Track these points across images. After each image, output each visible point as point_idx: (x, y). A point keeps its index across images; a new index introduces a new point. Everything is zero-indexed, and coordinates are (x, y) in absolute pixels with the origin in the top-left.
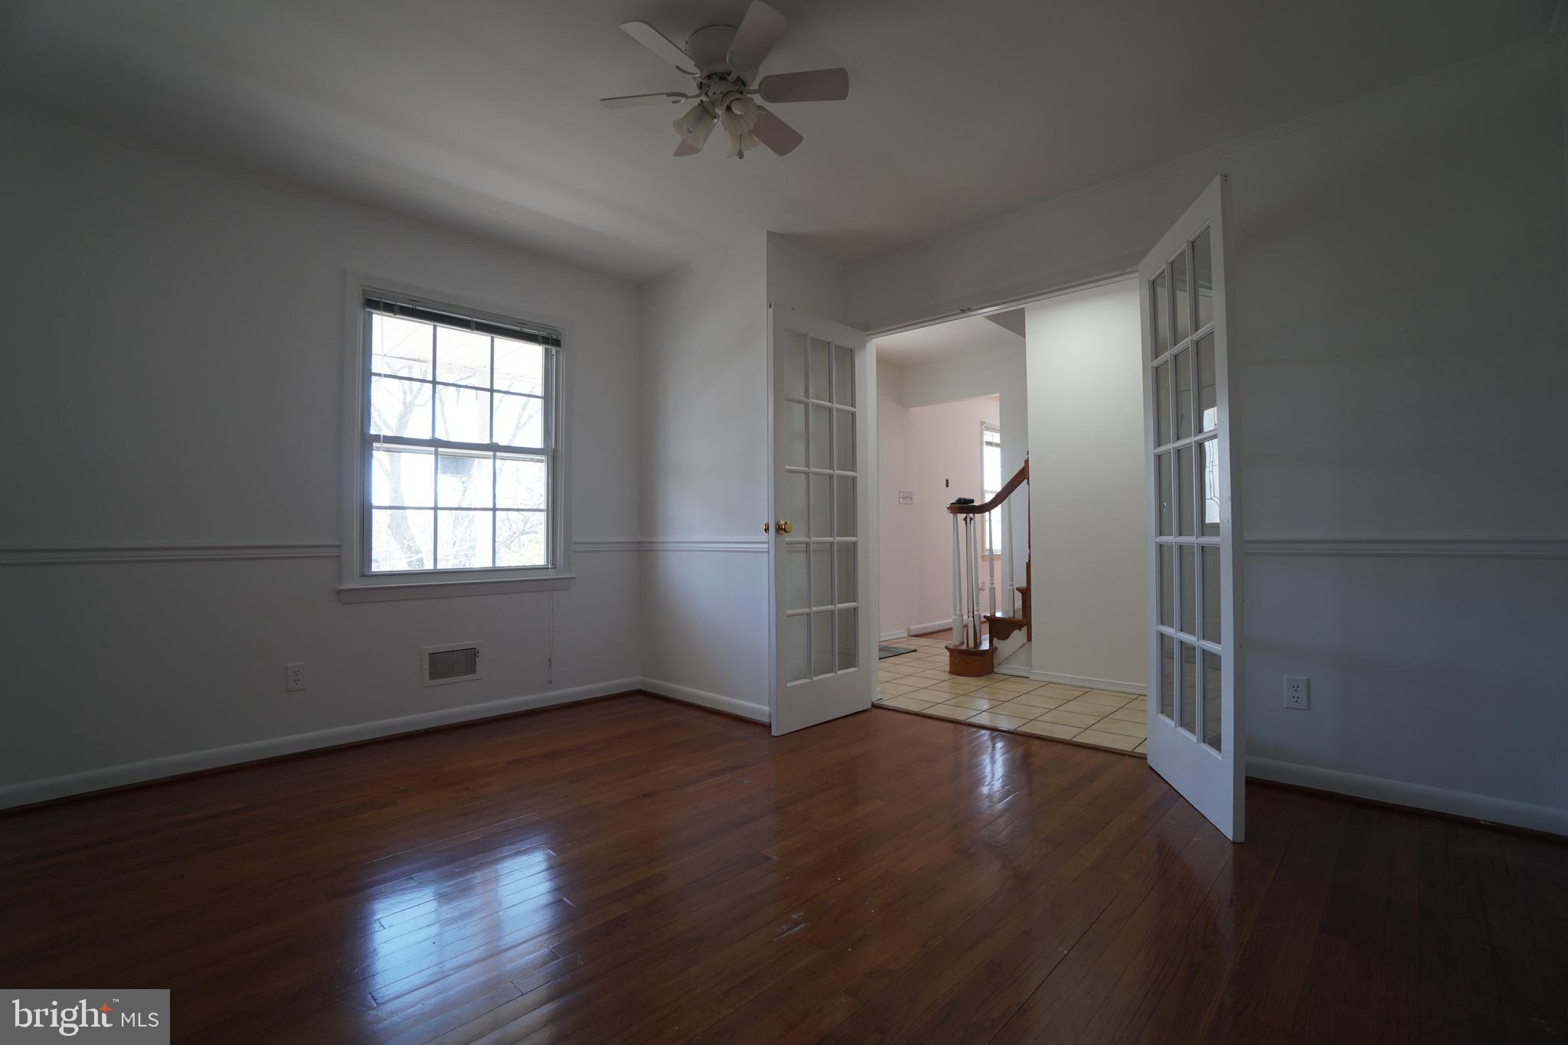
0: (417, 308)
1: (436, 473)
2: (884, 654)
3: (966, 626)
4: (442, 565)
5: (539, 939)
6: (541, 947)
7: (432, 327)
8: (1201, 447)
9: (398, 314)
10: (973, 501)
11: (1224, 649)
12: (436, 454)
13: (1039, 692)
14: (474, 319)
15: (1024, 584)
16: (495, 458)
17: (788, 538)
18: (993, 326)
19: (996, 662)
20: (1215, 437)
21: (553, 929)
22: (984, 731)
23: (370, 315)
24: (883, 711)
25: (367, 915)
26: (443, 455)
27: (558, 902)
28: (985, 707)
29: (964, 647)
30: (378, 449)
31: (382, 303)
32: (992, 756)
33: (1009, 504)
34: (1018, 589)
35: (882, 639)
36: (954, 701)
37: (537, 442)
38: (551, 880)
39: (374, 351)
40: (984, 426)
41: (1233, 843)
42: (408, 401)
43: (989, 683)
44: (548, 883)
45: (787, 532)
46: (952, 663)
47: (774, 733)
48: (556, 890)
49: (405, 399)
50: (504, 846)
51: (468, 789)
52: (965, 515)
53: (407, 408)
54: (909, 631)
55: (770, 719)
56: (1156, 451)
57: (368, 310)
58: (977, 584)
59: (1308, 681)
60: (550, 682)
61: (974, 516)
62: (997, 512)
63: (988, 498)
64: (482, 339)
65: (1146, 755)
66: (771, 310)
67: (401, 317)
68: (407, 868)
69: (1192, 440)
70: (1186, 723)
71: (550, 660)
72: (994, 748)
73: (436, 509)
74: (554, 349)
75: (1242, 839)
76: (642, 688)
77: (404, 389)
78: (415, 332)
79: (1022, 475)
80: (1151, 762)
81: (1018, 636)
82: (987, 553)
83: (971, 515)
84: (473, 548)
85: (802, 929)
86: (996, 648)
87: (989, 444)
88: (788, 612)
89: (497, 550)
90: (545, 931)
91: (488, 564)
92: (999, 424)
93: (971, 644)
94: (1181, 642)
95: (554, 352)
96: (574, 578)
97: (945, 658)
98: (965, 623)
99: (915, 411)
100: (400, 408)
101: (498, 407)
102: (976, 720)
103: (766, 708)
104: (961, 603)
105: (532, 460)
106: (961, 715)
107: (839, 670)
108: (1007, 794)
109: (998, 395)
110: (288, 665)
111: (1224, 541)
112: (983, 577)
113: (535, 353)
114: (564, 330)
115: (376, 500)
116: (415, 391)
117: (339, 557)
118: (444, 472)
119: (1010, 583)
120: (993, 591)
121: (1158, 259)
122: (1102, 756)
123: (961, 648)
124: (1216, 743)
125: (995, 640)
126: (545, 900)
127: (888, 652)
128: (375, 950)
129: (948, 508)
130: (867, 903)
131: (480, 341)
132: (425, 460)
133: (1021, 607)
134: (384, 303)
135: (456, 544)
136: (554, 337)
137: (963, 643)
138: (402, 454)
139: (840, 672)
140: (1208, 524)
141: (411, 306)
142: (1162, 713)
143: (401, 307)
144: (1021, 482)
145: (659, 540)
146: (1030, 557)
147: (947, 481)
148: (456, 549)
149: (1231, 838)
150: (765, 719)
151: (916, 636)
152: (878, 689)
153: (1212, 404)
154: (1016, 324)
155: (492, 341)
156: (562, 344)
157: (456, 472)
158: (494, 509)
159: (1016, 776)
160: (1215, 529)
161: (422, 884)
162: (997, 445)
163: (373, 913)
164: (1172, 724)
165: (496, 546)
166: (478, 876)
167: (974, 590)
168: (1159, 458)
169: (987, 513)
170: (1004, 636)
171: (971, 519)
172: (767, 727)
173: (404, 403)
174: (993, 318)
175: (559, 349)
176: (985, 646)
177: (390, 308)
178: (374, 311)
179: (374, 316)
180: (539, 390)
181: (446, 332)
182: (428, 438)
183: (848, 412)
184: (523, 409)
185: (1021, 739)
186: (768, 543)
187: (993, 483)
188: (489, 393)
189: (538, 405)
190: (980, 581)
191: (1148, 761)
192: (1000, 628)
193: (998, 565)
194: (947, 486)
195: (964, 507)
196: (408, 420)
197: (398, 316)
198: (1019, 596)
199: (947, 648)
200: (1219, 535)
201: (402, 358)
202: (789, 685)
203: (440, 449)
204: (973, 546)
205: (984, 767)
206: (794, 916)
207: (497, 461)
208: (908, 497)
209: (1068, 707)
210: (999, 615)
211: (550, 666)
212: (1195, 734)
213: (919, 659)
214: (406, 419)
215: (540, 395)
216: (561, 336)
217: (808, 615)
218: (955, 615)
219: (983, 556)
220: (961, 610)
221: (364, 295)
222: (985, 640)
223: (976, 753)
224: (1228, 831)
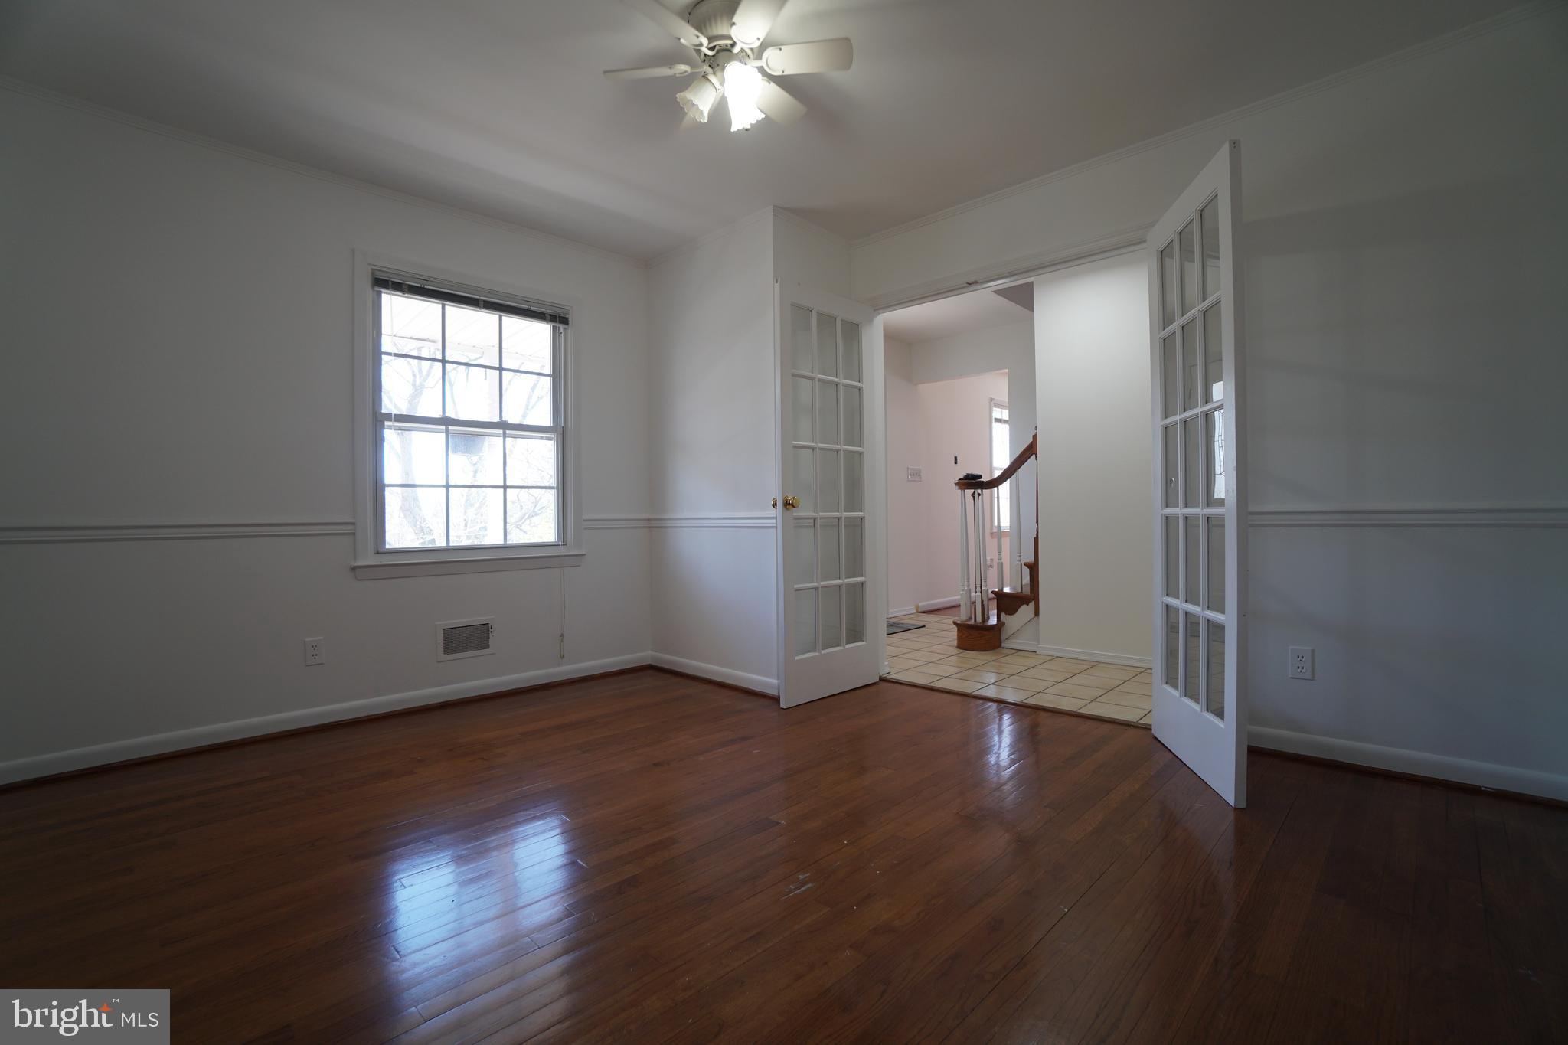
0: (426, 287)
1: (447, 454)
2: (892, 630)
3: (974, 603)
4: (454, 542)
5: (555, 898)
6: (556, 905)
7: (440, 306)
8: (1208, 418)
9: (407, 293)
10: (980, 477)
11: (1228, 619)
12: (447, 432)
13: (1046, 666)
14: (482, 298)
15: (1031, 559)
16: (505, 436)
17: (797, 513)
18: (1002, 301)
19: (1003, 637)
20: (1220, 407)
21: (568, 889)
22: (991, 704)
23: (379, 294)
24: (889, 684)
25: (388, 876)
26: (455, 433)
27: (572, 864)
28: (992, 681)
29: (972, 622)
30: (390, 428)
31: (390, 283)
32: (1000, 725)
33: (1017, 480)
34: (1025, 564)
35: (891, 616)
36: (958, 675)
37: (547, 421)
38: (565, 843)
39: (384, 330)
40: (993, 403)
41: (1235, 809)
42: (417, 383)
43: (995, 658)
44: (563, 846)
45: (794, 507)
46: (960, 638)
47: (783, 705)
48: (569, 852)
49: (414, 381)
50: (520, 811)
51: (483, 759)
52: (973, 491)
53: (416, 390)
54: (917, 607)
55: (779, 692)
56: (1163, 423)
57: (377, 289)
58: (985, 560)
59: (1313, 651)
60: (562, 657)
61: (982, 492)
62: (1005, 488)
63: (997, 474)
64: (490, 318)
65: (1151, 725)
66: (777, 286)
67: (409, 296)
68: (426, 832)
69: (1199, 410)
70: (1190, 693)
71: (562, 635)
72: (1001, 719)
73: (447, 486)
74: (561, 327)
75: (1243, 805)
76: (653, 664)
77: (413, 371)
78: (425, 311)
79: (1030, 451)
80: (1156, 732)
81: (1025, 611)
82: (995, 530)
83: (979, 491)
84: (485, 529)
85: (808, 888)
86: (1004, 624)
87: (999, 420)
88: (795, 586)
89: (508, 531)
90: (559, 890)
91: (499, 541)
92: (1007, 400)
93: (979, 619)
94: (1186, 613)
95: (562, 330)
96: (584, 555)
97: (953, 634)
98: (973, 600)
99: (923, 388)
100: (409, 390)
101: (507, 389)
102: (984, 693)
103: (775, 681)
104: (968, 579)
105: (542, 438)
106: (968, 688)
107: (847, 644)
108: (1013, 762)
109: (1007, 370)
110: (307, 640)
111: (1229, 513)
112: (991, 554)
113: (542, 331)
114: (571, 307)
115: (388, 479)
116: (424, 372)
117: (354, 534)
118: (455, 452)
119: (1018, 558)
120: (1001, 566)
121: (1166, 229)
122: (1107, 727)
123: (970, 623)
124: (1220, 714)
125: (1003, 616)
126: (560, 861)
127: (896, 628)
128: (397, 907)
129: (956, 484)
130: (873, 865)
131: (488, 319)
132: (435, 439)
133: (1029, 582)
134: (393, 282)
135: (468, 526)
136: (562, 315)
137: (970, 618)
138: (413, 432)
139: (848, 646)
140: (1217, 499)
141: (419, 285)
142: (1167, 683)
143: (409, 285)
144: (1029, 458)
145: (667, 517)
146: (1037, 532)
147: (956, 458)
148: (468, 530)
149: (1232, 803)
150: (774, 693)
151: (924, 612)
152: (886, 663)
153: (1219, 379)
154: (1023, 297)
155: (500, 319)
156: (570, 322)
157: (467, 450)
158: (505, 487)
159: (1021, 745)
160: (1221, 502)
161: (440, 847)
162: (1005, 422)
163: (395, 873)
164: (1176, 693)
165: (508, 527)
166: (494, 840)
167: (983, 567)
168: (1166, 429)
169: (996, 489)
170: (1012, 611)
171: (979, 495)
172: (776, 700)
173: (414, 385)
174: (1001, 292)
175: (566, 326)
176: (993, 621)
177: (398, 287)
178: (383, 290)
179: (383, 295)
180: (548, 369)
181: (454, 311)
182: (438, 416)
183: (856, 387)
184: (533, 389)
185: (1027, 711)
186: (776, 518)
187: (1001, 459)
188: (498, 372)
189: (547, 382)
190: (988, 558)
191: (1153, 731)
192: (1007, 603)
193: (1006, 543)
194: (956, 463)
195: (972, 482)
196: (418, 402)
197: (406, 295)
198: (1026, 571)
199: (955, 623)
200: (1224, 506)
201: (411, 338)
202: (797, 658)
203: (450, 428)
204: (981, 523)
205: (992, 737)
206: (801, 877)
207: (507, 439)
208: (916, 474)
209: (1075, 680)
210: (1007, 590)
211: (562, 641)
212: (1199, 704)
213: (927, 635)
214: (416, 401)
215: (549, 373)
216: (568, 314)
217: (816, 589)
218: (963, 590)
219: (992, 533)
220: (968, 586)
221: (373, 274)
222: (994, 615)
223: (983, 724)
224: (1230, 797)
